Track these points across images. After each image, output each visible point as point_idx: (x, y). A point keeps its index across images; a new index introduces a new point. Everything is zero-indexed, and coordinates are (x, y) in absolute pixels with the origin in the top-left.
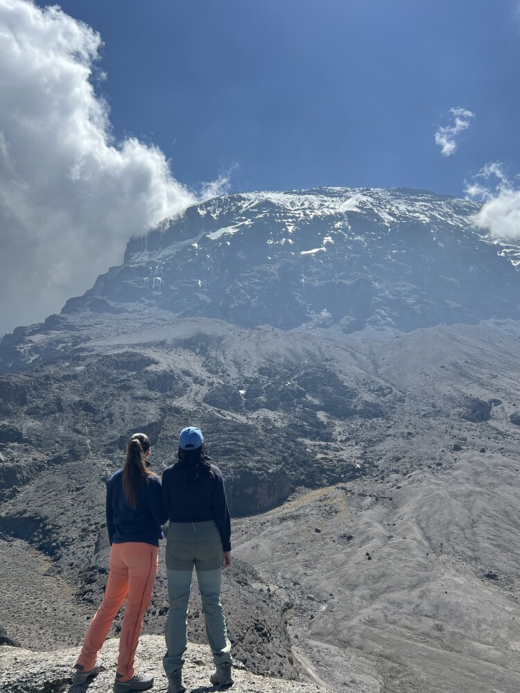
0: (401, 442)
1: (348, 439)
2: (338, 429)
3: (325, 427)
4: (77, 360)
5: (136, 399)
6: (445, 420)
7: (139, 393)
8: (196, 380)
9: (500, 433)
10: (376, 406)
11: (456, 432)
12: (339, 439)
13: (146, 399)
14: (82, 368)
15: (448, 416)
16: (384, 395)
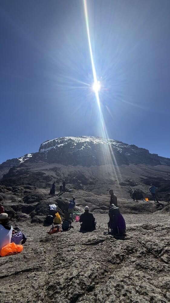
0: (97, 189)
1: (86, 189)
2: (84, 187)
3: (82, 187)
4: (27, 174)
5: (40, 182)
6: (106, 184)
7: (41, 181)
8: (54, 178)
9: (117, 187)
10: (92, 182)
11: (108, 187)
12: (85, 189)
13: (43, 182)
14: (28, 175)
15: (107, 184)
16: (94, 180)
